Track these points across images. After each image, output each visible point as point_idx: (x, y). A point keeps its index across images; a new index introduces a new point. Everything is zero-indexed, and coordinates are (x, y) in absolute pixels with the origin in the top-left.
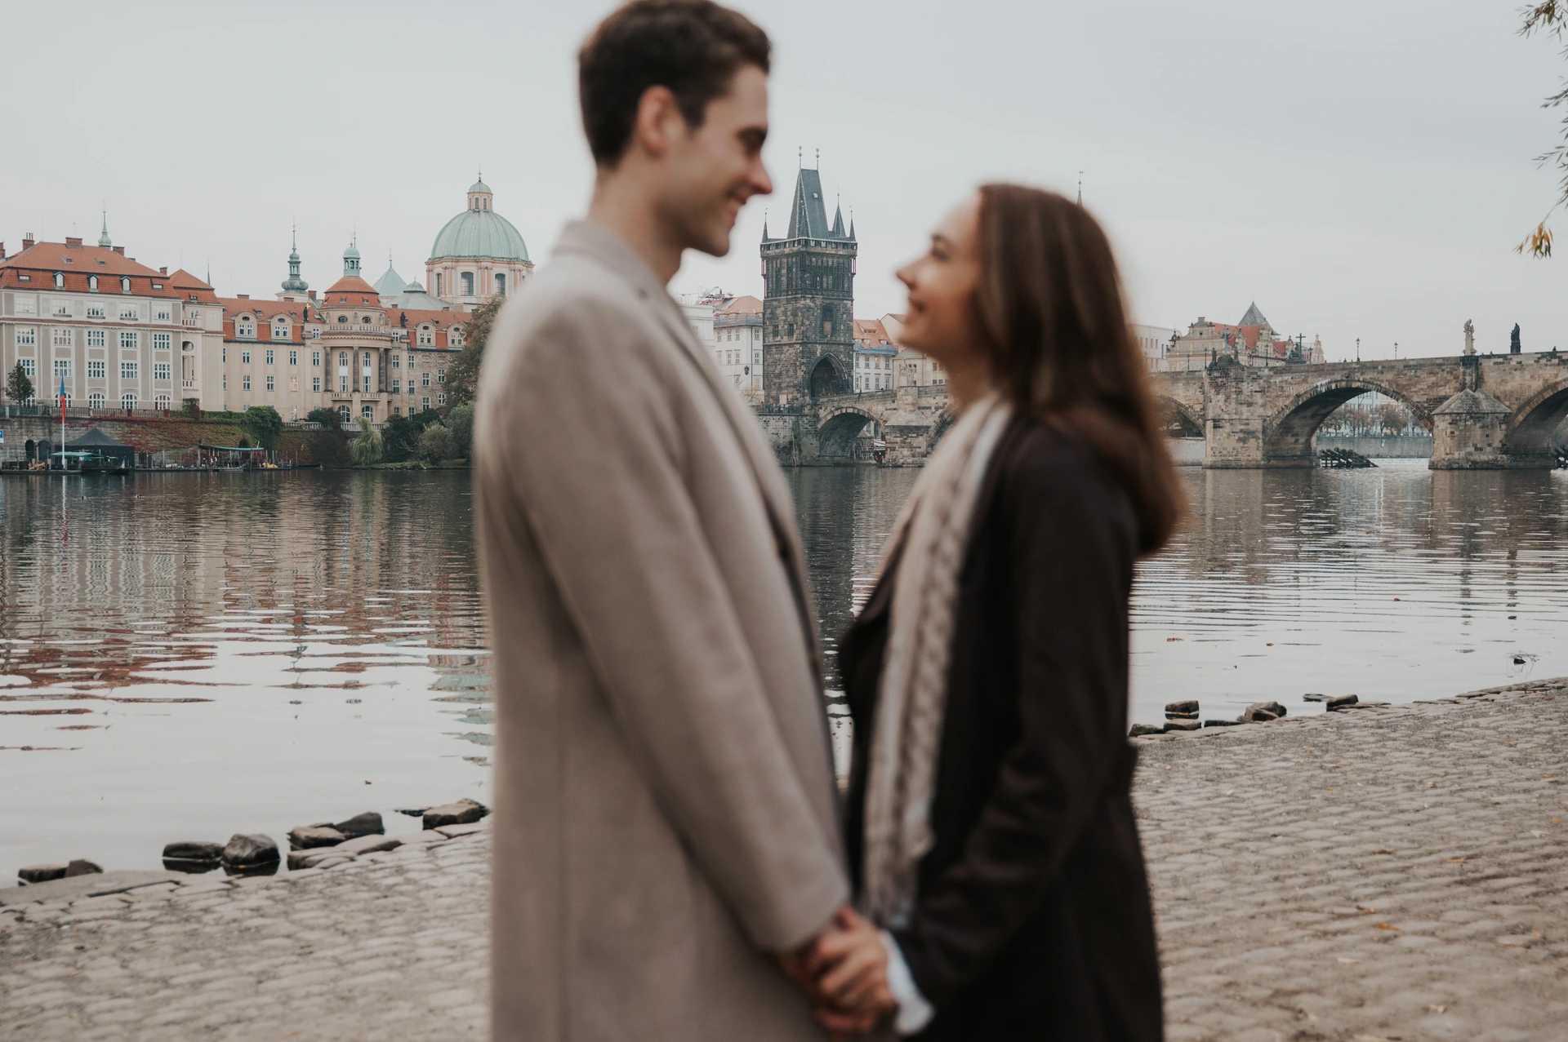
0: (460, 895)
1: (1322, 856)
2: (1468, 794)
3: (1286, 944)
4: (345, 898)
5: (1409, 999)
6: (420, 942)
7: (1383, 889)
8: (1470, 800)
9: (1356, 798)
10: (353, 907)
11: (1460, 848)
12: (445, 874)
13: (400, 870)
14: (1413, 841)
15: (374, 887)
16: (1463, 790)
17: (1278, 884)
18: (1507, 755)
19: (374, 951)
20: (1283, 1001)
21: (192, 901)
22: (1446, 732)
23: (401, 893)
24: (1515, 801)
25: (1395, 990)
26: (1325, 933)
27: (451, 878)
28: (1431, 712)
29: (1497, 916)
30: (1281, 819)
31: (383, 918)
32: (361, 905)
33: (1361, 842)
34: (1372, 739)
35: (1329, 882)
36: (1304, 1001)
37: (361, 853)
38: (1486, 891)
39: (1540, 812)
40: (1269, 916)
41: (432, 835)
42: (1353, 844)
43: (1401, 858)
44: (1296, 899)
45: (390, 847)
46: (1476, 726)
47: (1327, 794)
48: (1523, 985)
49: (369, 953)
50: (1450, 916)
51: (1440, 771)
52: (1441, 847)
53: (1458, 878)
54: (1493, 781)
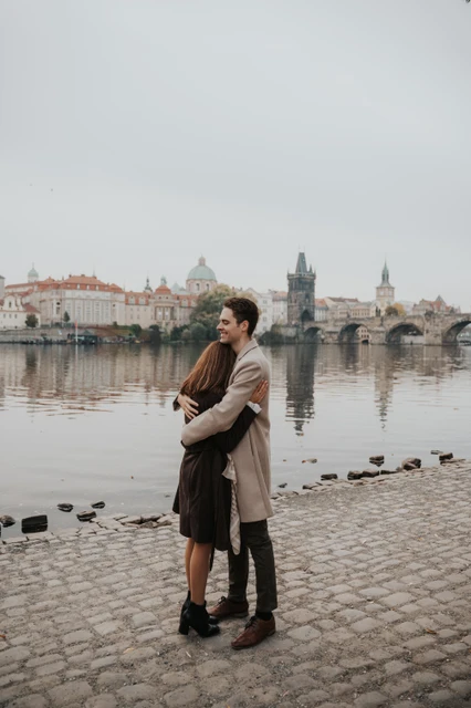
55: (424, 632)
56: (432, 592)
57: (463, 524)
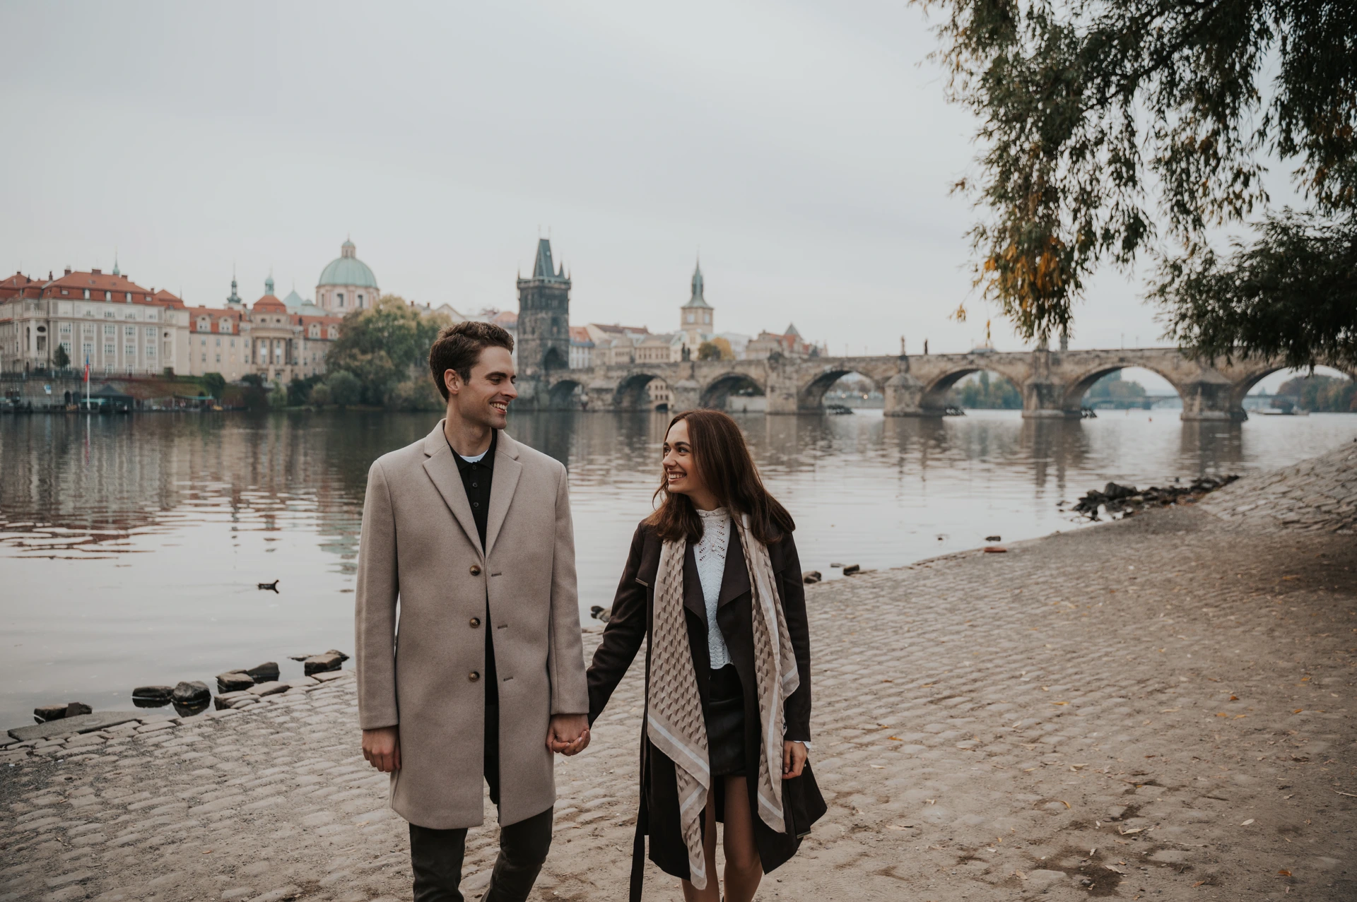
0: (326, 730)
1: (854, 685)
2: (927, 636)
3: (840, 754)
4: (251, 733)
5: (914, 794)
6: (299, 770)
7: (889, 710)
8: (929, 640)
9: (868, 641)
10: (256, 741)
11: (929, 676)
12: (317, 713)
13: (288, 710)
14: (902, 672)
15: (271, 725)
16: (924, 633)
17: (831, 708)
18: (943, 606)
19: (268, 779)
20: (840, 801)
21: (148, 738)
22: (909, 591)
23: (288, 729)
24: (953, 640)
25: (905, 788)
26: (862, 745)
27: (321, 717)
28: (901, 576)
29: (954, 727)
30: (828, 658)
31: (275, 751)
32: (261, 740)
33: (873, 674)
34: (871, 596)
35: (860, 705)
36: (855, 800)
37: (263, 695)
38: (946, 707)
39: (967, 648)
40: (828, 733)
41: (310, 680)
42: (869, 676)
43: (897, 685)
44: (842, 719)
45: (283, 690)
46: (925, 586)
47: (851, 638)
48: (975, 780)
49: (264, 781)
50: (930, 728)
51: (910, 619)
52: (918, 676)
53: (930, 699)
54: (939, 626)
55: (882, 682)
56: (880, 663)
57: (892, 621)
